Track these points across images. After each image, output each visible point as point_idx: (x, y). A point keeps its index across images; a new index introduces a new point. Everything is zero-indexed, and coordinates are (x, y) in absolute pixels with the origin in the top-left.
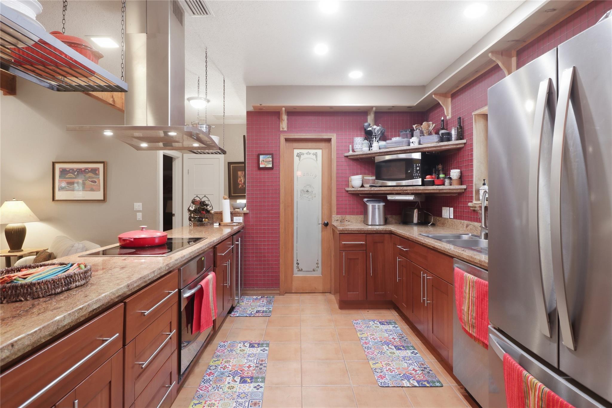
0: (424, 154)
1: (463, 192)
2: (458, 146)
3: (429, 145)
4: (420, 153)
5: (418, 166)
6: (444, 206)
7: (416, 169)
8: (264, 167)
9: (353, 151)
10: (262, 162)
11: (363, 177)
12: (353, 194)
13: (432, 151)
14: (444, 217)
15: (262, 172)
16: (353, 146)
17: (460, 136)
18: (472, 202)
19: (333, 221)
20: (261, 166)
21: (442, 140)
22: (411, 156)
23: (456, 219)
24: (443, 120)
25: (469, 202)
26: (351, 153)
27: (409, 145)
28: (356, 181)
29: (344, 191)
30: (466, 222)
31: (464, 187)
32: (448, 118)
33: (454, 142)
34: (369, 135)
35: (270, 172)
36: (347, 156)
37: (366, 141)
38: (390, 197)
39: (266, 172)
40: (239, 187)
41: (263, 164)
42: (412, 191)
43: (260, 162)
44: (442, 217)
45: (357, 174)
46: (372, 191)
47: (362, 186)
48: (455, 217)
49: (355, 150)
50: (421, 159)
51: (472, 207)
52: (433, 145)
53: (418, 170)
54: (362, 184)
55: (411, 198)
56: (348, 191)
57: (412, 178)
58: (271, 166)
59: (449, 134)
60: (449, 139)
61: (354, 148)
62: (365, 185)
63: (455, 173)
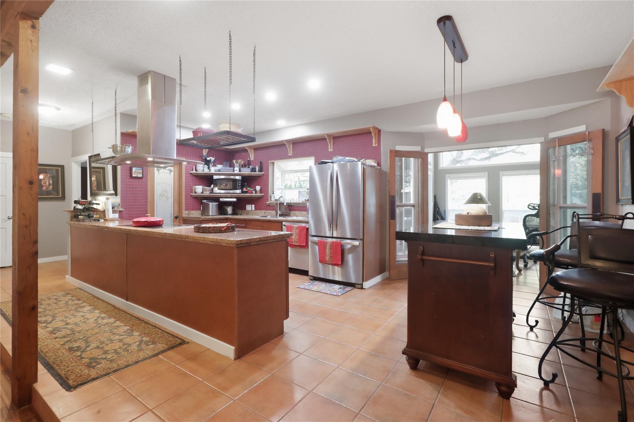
0: (242, 177)
1: (262, 197)
2: (260, 175)
3: (246, 173)
4: (241, 177)
5: (240, 183)
6: (247, 204)
7: (239, 184)
8: (136, 177)
9: (196, 170)
10: (135, 173)
11: (203, 187)
12: (195, 197)
13: (246, 176)
14: (248, 210)
15: (134, 180)
16: (196, 168)
17: (261, 170)
18: (268, 201)
19: (183, 214)
20: (133, 175)
21: (252, 171)
22: (236, 177)
23: (257, 210)
24: (249, 160)
25: (267, 201)
26: (194, 171)
27: (234, 171)
28: (199, 189)
29: (190, 196)
30: (264, 211)
31: (263, 194)
32: (251, 159)
33: (257, 173)
34: (207, 163)
35: (140, 181)
36: (191, 174)
37: (206, 166)
38: (221, 200)
39: (137, 180)
40: (43, 189)
41: (135, 174)
42: (236, 196)
43: (133, 172)
44: (246, 210)
45: (199, 185)
46: (211, 195)
47: (202, 193)
48: (256, 209)
49: (197, 170)
50: (241, 179)
51: (268, 204)
52: (248, 173)
53: (240, 185)
54: (202, 191)
55: (235, 200)
56: (192, 195)
57: (236, 189)
58: (141, 176)
59: (255, 168)
60: (255, 171)
61: (197, 169)
62: (203, 192)
63: (258, 188)
